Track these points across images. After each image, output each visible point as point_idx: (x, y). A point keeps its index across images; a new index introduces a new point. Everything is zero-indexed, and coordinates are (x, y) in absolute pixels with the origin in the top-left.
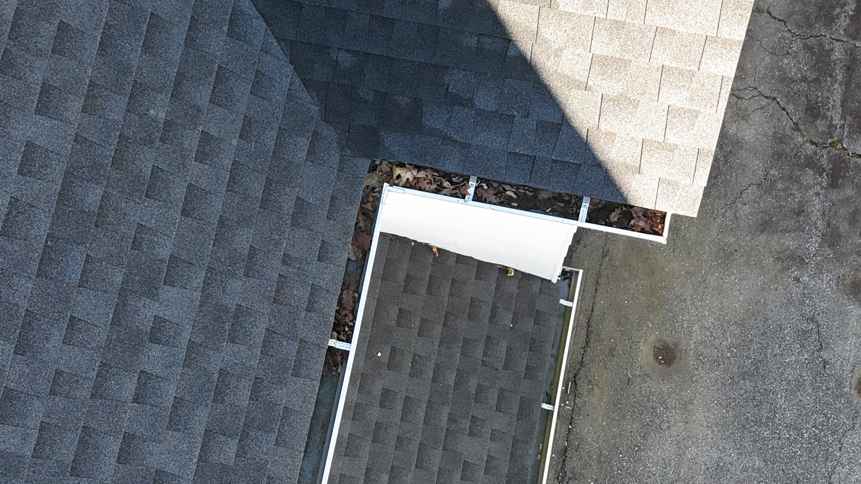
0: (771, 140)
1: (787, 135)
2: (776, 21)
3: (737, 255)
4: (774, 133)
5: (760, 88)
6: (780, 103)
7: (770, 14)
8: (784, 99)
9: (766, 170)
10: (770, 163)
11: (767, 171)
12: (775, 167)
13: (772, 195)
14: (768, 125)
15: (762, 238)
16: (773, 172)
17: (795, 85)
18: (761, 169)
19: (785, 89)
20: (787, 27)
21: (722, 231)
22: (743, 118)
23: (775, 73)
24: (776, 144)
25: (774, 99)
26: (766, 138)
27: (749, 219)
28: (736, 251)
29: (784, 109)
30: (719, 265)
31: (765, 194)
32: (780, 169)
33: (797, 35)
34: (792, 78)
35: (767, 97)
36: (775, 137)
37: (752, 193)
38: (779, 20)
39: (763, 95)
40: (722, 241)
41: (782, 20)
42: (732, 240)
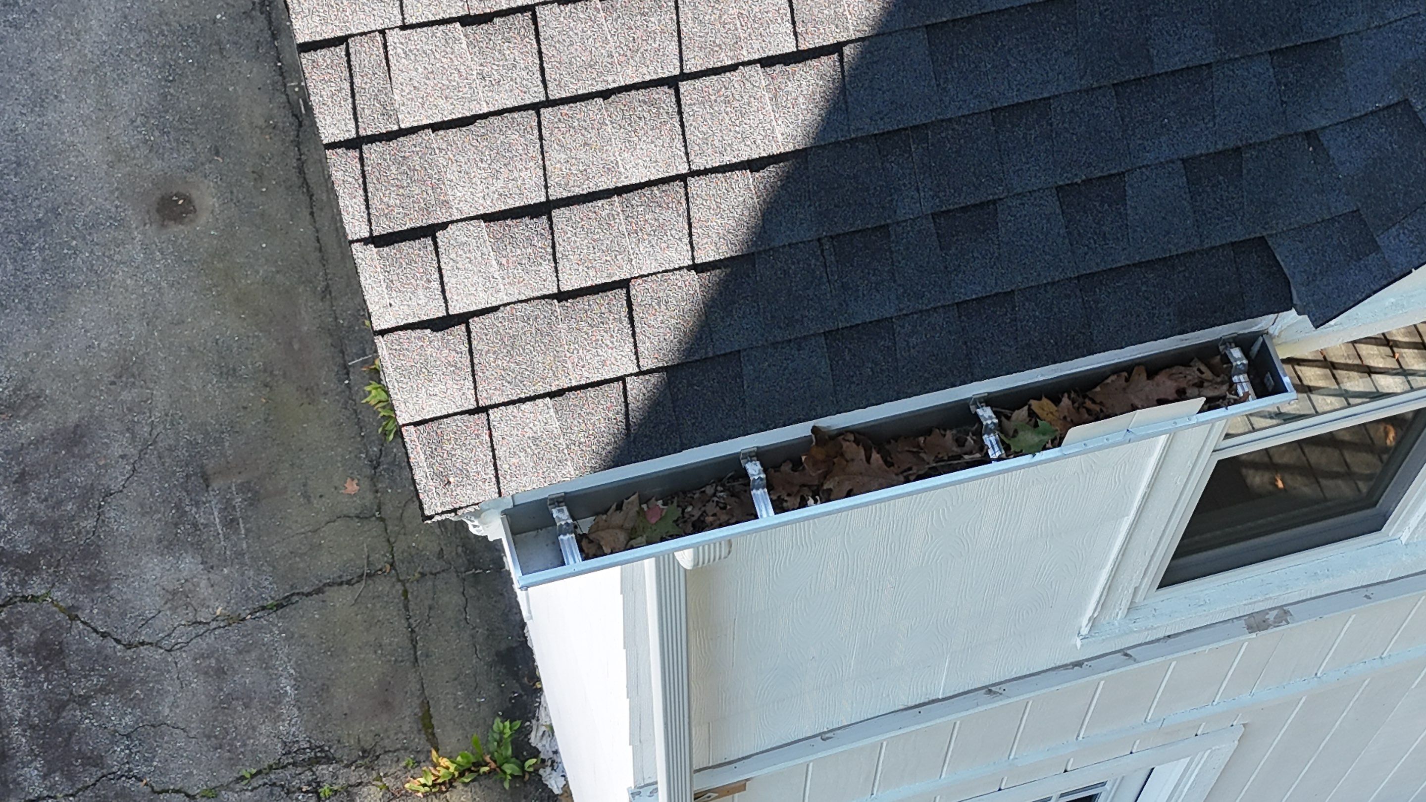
0: (110, 575)
1: (83, 593)
2: (172, 787)
3: (109, 376)
4: (108, 587)
5: (161, 654)
6: (115, 644)
7: (187, 795)
8: (109, 651)
9: (103, 521)
10: (99, 536)
11: (100, 521)
12: (88, 532)
13: (79, 487)
14: (125, 597)
15: (73, 418)
16: (89, 524)
17: (96, 685)
18: (113, 520)
19: (113, 669)
20: (146, 784)
21: (145, 402)
22: (174, 593)
23: (141, 690)
24: (99, 571)
25: (129, 646)
26: (120, 574)
27: (108, 437)
28: (113, 383)
29: (104, 635)
30: (133, 354)
31: (92, 485)
32: (80, 532)
33: (123, 776)
34: (107, 694)
35: (142, 643)
36: (104, 582)
37: (117, 478)
38: (167, 791)
39: (151, 644)
41: (159, 793)
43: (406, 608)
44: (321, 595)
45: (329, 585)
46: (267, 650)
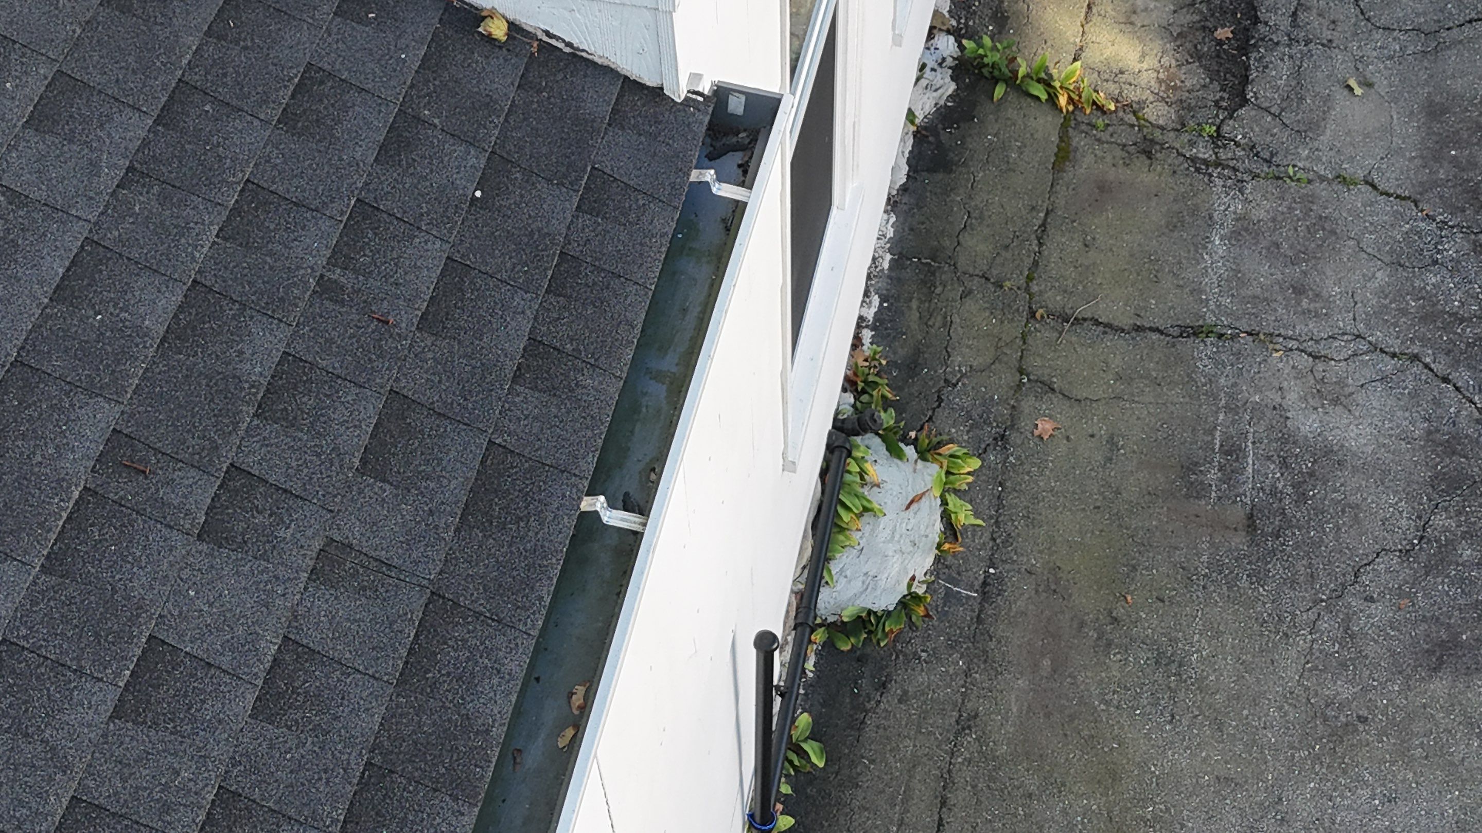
0: (1422, 447)
2: (1392, 199)
4: (1429, 433)
5: (1372, 335)
6: (1433, 366)
7: (1374, 187)
8: (1442, 358)
10: (1430, 500)
11: (1425, 518)
12: (1446, 509)
13: (1448, 576)
14: (1407, 414)
16: (1440, 520)
17: (1468, 326)
18: (1405, 515)
19: (1441, 337)
20: (1422, 211)
22: (1336, 402)
23: (1408, 304)
24: (1438, 455)
25: (1415, 358)
26: (1409, 443)
27: (1387, 637)
29: (1446, 380)
31: (1427, 574)
33: (1452, 227)
34: (1457, 313)
35: (1394, 355)
36: (1433, 441)
38: (1398, 197)
39: (1382, 351)
40: (1316, 695)
41: (1409, 198)
42: (1346, 691)
43: (1036, 263)
44: (1138, 324)
45: (1123, 331)
46: (1232, 289)
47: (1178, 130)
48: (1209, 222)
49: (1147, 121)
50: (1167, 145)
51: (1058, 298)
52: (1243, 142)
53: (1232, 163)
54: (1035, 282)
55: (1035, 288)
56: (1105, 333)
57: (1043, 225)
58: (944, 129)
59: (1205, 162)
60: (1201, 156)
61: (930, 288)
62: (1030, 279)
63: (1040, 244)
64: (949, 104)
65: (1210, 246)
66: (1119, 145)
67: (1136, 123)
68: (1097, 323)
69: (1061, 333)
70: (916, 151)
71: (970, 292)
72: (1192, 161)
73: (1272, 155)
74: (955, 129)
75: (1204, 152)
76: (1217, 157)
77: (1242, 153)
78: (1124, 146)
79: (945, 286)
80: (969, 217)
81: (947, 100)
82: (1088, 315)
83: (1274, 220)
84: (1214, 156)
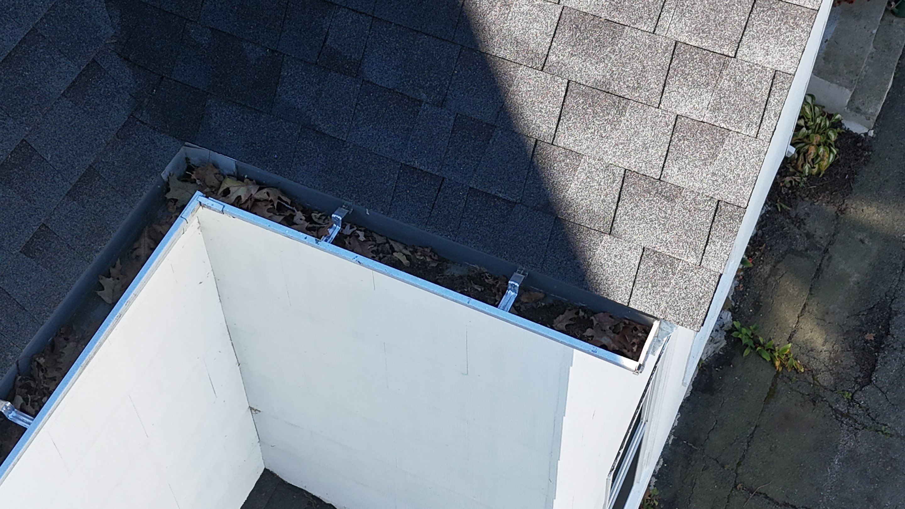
43: (744, 456)
44: (786, 502)
47: (832, 391)
48: (835, 450)
49: (818, 381)
50: (825, 399)
51: (750, 478)
52: (864, 405)
53: (855, 417)
54: (741, 467)
55: (740, 471)
56: (769, 503)
57: (753, 433)
58: (715, 368)
59: (842, 414)
60: (840, 409)
61: (689, 461)
62: (739, 464)
63: (748, 446)
64: (721, 353)
65: (832, 464)
66: (800, 393)
67: (812, 382)
68: (766, 497)
69: (747, 499)
70: (698, 378)
71: (708, 467)
72: (835, 411)
73: (877, 416)
74: (721, 369)
75: (842, 407)
76: (848, 412)
77: (862, 412)
78: (803, 394)
79: (696, 462)
80: (716, 423)
81: (720, 350)
82: (763, 491)
83: (868, 455)
84: (846, 411)
